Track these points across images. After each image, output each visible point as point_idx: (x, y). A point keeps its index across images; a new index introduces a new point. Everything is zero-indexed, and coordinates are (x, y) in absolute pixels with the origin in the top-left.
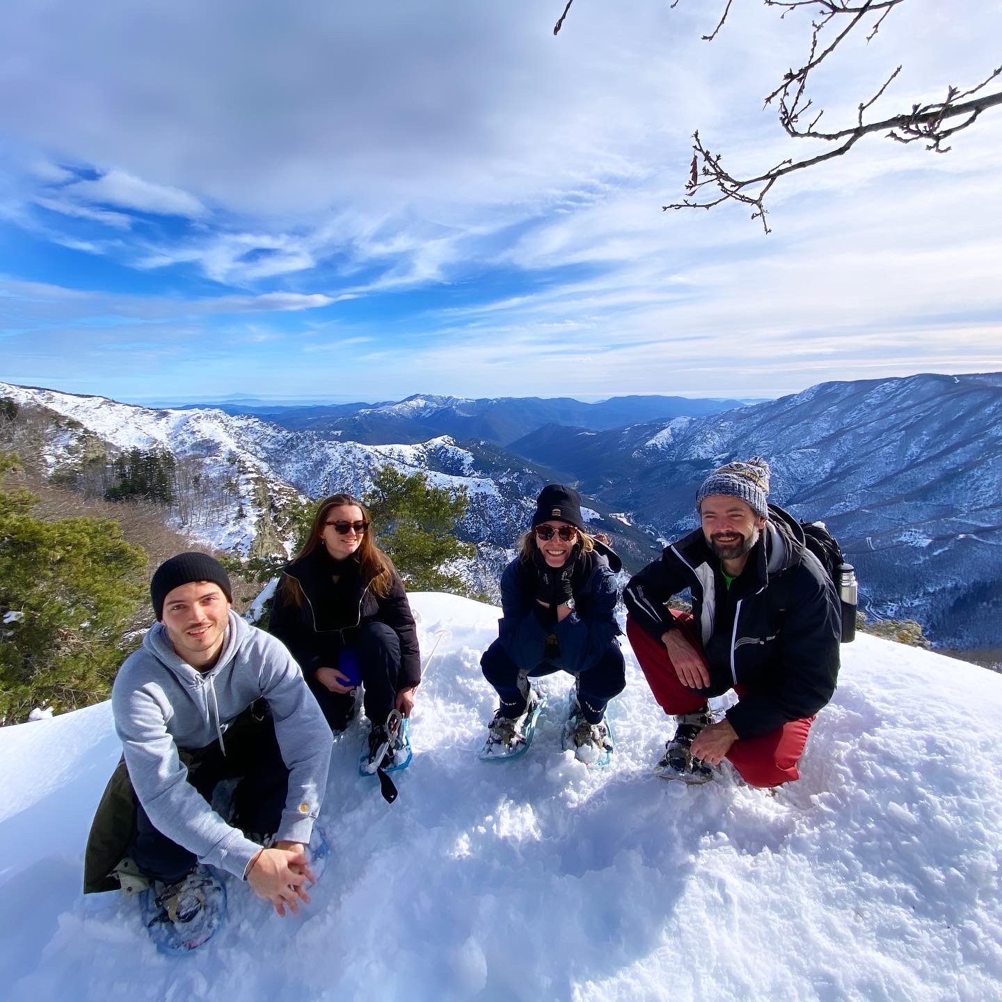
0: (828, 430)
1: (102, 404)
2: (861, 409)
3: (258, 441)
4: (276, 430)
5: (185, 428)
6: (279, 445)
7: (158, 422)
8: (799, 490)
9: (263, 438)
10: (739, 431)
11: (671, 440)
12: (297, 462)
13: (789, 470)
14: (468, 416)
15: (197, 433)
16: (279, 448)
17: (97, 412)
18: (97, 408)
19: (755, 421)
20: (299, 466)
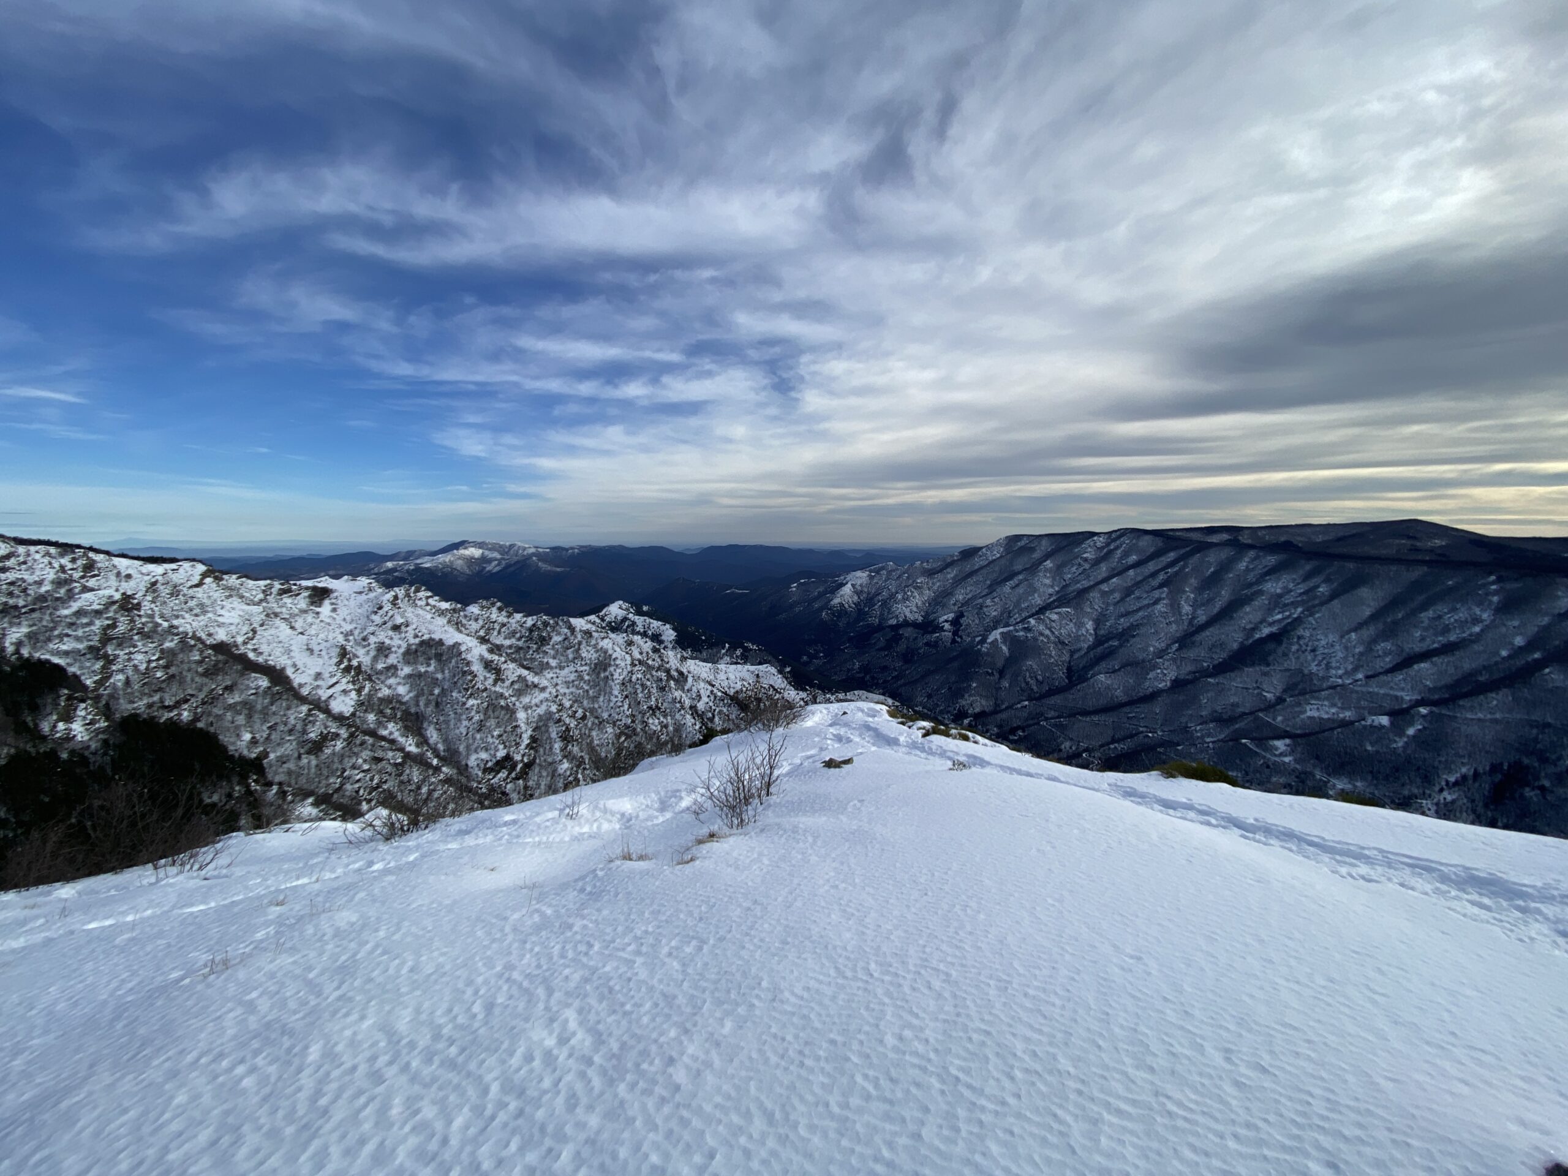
0: (1052, 587)
1: (204, 575)
2: (1079, 564)
3: (482, 633)
4: (504, 613)
5: (377, 619)
6: (519, 639)
7: (318, 609)
8: (1071, 656)
9: (489, 629)
10: (935, 588)
11: (856, 598)
12: (561, 668)
13: (1053, 633)
14: (558, 569)
15: (403, 627)
16: (520, 643)
17: (199, 595)
18: (197, 586)
19: (949, 576)
20: (568, 673)
